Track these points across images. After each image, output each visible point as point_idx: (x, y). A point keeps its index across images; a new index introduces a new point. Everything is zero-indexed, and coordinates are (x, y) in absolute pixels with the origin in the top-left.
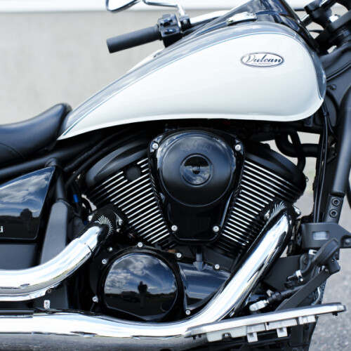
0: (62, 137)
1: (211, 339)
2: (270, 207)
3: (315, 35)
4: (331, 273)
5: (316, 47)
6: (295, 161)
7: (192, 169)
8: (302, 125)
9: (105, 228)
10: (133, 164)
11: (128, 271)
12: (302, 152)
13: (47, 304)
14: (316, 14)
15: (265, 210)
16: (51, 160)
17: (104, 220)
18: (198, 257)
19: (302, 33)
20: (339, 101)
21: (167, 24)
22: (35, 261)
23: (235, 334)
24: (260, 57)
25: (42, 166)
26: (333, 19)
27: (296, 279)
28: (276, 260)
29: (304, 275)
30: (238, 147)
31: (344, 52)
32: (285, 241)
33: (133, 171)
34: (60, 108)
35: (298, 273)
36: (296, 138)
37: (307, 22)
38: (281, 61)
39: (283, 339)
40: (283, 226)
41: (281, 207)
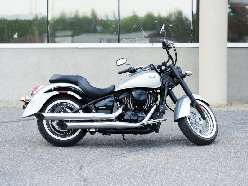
0: (114, 91)
1: (145, 124)
2: (152, 103)
3: (159, 71)
4: (164, 114)
5: (160, 74)
6: (156, 95)
7: (140, 96)
8: (157, 89)
9: (123, 107)
10: (128, 96)
11: (127, 115)
12: (157, 93)
13: (115, 120)
14: (159, 68)
15: (151, 104)
16: (112, 95)
17: (123, 106)
18: (140, 112)
19: (157, 71)
20: (164, 84)
21: (130, 69)
22: (112, 113)
23: (149, 123)
24: (151, 77)
25: (111, 96)
26: (163, 69)
27: (158, 115)
28: (154, 113)
29: (159, 115)
30: (147, 92)
31: (165, 75)
32: (155, 109)
33: (128, 97)
34: (113, 86)
35: (158, 114)
36: (156, 91)
37: (157, 69)
38: (155, 77)
39: (157, 125)
40: (155, 107)
41: (154, 103)
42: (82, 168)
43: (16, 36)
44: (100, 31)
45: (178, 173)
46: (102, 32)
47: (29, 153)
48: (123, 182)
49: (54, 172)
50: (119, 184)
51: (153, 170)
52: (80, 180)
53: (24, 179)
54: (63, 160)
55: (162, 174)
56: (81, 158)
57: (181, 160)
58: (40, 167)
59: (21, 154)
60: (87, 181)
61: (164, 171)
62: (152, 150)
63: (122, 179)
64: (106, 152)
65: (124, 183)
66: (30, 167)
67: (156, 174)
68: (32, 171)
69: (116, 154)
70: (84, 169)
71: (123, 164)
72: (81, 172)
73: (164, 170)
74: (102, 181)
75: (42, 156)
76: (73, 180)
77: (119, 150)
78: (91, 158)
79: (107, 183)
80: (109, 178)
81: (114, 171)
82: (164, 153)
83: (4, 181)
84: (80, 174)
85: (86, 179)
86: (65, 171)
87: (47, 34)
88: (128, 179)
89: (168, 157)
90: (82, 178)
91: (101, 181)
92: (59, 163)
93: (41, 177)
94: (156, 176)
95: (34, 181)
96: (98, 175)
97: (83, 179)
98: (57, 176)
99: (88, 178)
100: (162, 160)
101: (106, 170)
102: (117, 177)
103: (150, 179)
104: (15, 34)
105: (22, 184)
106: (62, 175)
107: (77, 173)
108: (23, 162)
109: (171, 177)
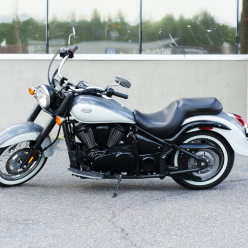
42: (114, 215)
43: (4, 44)
44: (116, 37)
45: (242, 223)
46: (119, 39)
47: (41, 196)
48: (173, 233)
49: (80, 220)
50: (167, 236)
51: (208, 219)
52: (116, 230)
53: (43, 229)
54: (87, 205)
55: (222, 224)
56: (111, 203)
57: (242, 206)
58: (60, 214)
59: (31, 196)
60: (125, 231)
61: (223, 221)
62: (200, 193)
63: (171, 230)
64: (141, 196)
65: (174, 235)
66: (47, 214)
67: (214, 223)
68: (51, 218)
69: (155, 198)
70: (118, 216)
71: (167, 211)
72: (114, 220)
73: (223, 219)
74: (145, 232)
75: (60, 199)
76: (107, 230)
77: (158, 192)
78: (124, 203)
79: (152, 235)
80: (153, 229)
81: (158, 219)
82: (218, 198)
83: (18, 231)
84: (113, 223)
85: (123, 230)
86: (94, 219)
87: (46, 42)
88: (178, 229)
89: (223, 202)
90: (118, 228)
91: (143, 232)
92: (84, 209)
93: (64, 227)
94: (213, 227)
95: (57, 232)
96: (138, 224)
97: (120, 230)
98: (85, 225)
99: (126, 228)
100: (217, 207)
101: (147, 218)
102: (163, 227)
103: (207, 231)
104: (3, 40)
105: (42, 235)
106: (91, 224)
107: (110, 222)
108: (36, 207)
109: (234, 227)
